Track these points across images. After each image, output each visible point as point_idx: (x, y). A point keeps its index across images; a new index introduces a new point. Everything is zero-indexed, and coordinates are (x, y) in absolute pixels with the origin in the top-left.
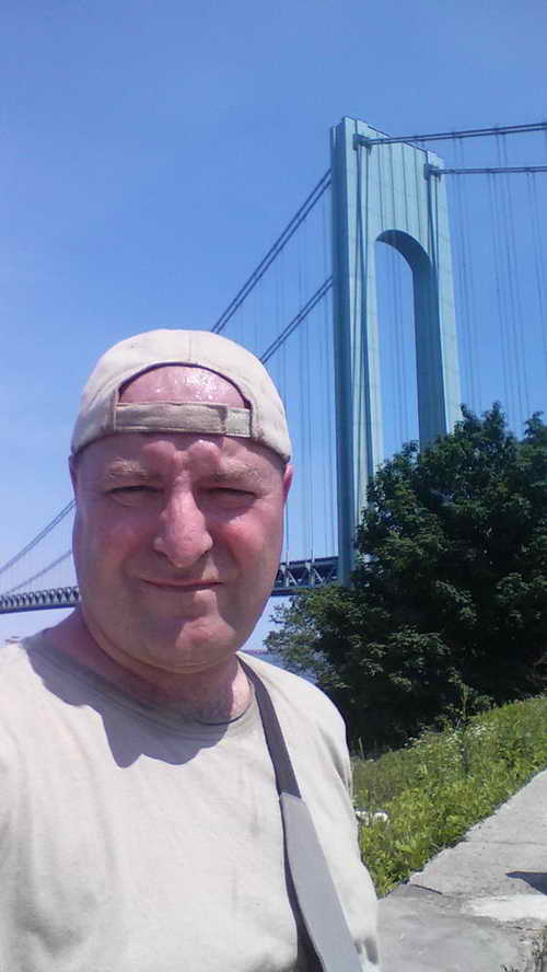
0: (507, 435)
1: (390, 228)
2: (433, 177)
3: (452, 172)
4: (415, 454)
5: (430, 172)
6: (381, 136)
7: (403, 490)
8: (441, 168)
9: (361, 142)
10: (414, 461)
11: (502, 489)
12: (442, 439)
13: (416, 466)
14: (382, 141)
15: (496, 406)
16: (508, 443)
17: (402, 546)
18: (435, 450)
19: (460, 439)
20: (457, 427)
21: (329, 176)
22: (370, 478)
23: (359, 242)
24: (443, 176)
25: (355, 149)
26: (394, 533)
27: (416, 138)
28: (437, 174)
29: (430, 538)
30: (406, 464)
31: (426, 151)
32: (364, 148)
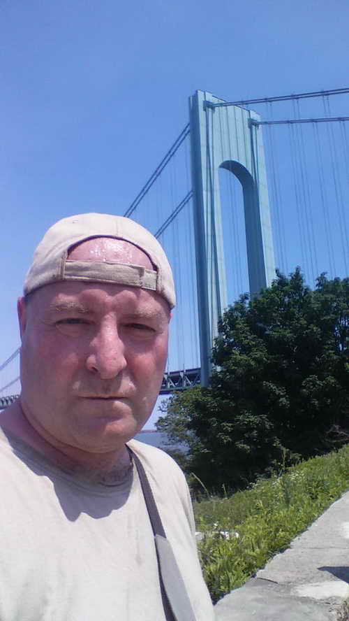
0: (305, 288)
1: (228, 159)
2: (254, 127)
3: (266, 123)
4: (247, 301)
5: (252, 124)
6: (221, 101)
7: (241, 324)
8: (259, 121)
9: (208, 106)
10: (247, 306)
12: (264, 291)
13: (248, 309)
14: (221, 105)
15: (298, 269)
16: (306, 293)
17: (241, 360)
19: (275, 291)
20: (273, 283)
21: (189, 127)
22: (220, 317)
23: (209, 168)
24: (260, 126)
25: (205, 110)
26: (236, 351)
28: (257, 125)
29: (258, 354)
30: (243, 308)
31: (249, 111)
32: (210, 109)
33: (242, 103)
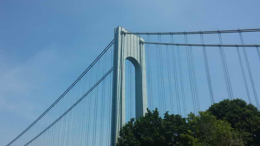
0: (159, 118)
1: (129, 56)
2: (141, 44)
3: (147, 43)
4: (134, 122)
5: (141, 43)
6: (128, 32)
7: (130, 133)
9: (123, 33)
11: (158, 134)
12: (141, 118)
13: (134, 126)
15: (156, 109)
18: (139, 121)
20: (146, 114)
21: (114, 41)
23: (121, 59)
25: (121, 34)
27: (137, 33)
28: (143, 43)
30: (131, 125)
31: (140, 37)
32: (123, 35)
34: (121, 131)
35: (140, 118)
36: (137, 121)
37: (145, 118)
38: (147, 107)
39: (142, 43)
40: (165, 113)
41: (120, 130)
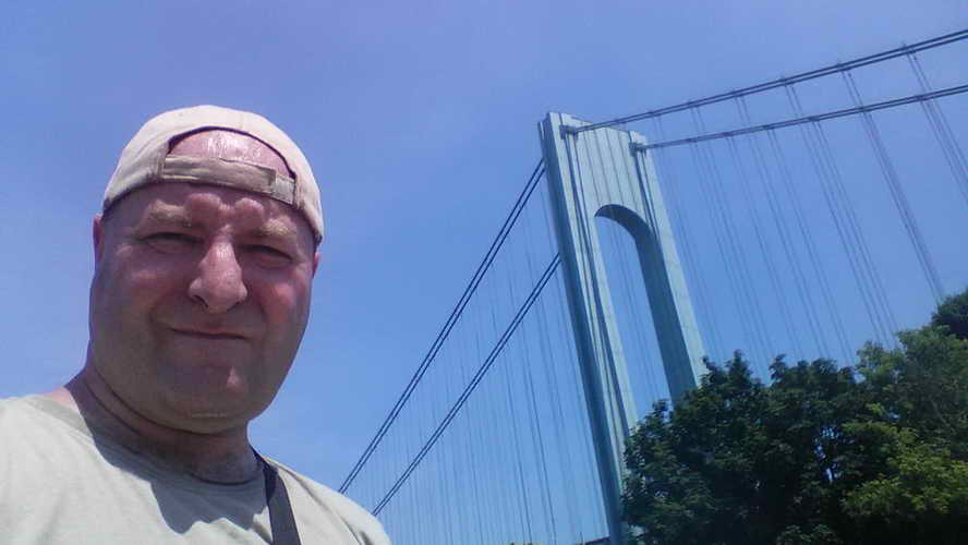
0: (754, 383)
1: (606, 203)
2: (639, 153)
3: (656, 146)
5: (636, 149)
6: (584, 124)
7: (660, 452)
8: (646, 144)
9: (567, 132)
10: (666, 420)
11: (761, 437)
12: (690, 394)
13: (670, 425)
14: (586, 128)
15: (738, 355)
16: (757, 391)
17: (669, 511)
18: (686, 406)
19: (708, 393)
20: (703, 379)
21: (543, 165)
22: (626, 443)
23: (580, 218)
24: (648, 151)
25: (563, 137)
28: (643, 150)
29: (697, 499)
30: (660, 424)
31: (628, 132)
32: (571, 137)
33: (618, 122)
34: (628, 451)
35: (688, 397)
36: (678, 408)
37: (704, 394)
38: (703, 354)
39: (641, 151)
40: (772, 362)
41: (623, 448)
